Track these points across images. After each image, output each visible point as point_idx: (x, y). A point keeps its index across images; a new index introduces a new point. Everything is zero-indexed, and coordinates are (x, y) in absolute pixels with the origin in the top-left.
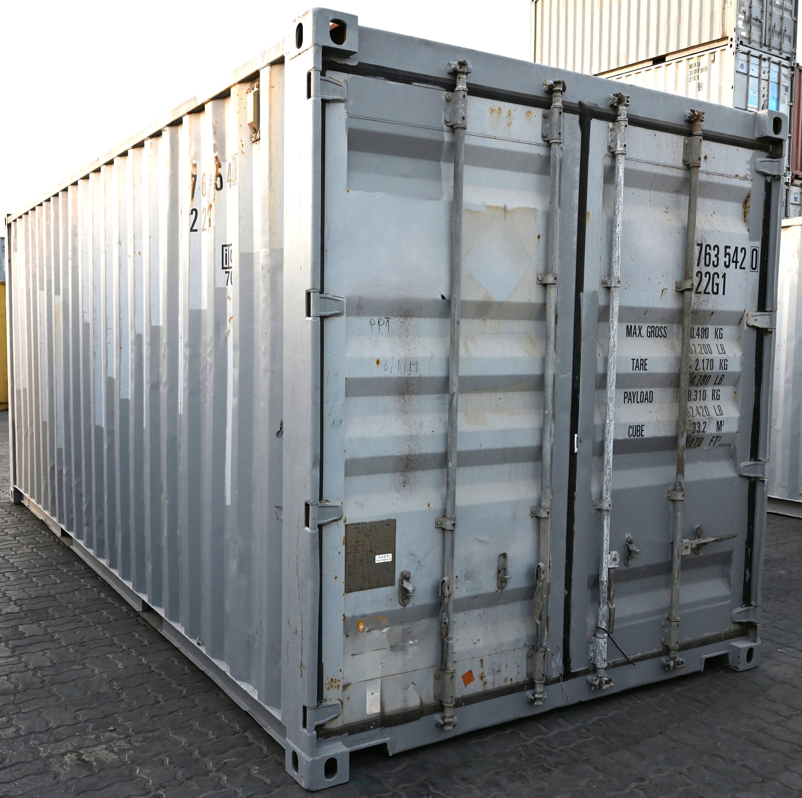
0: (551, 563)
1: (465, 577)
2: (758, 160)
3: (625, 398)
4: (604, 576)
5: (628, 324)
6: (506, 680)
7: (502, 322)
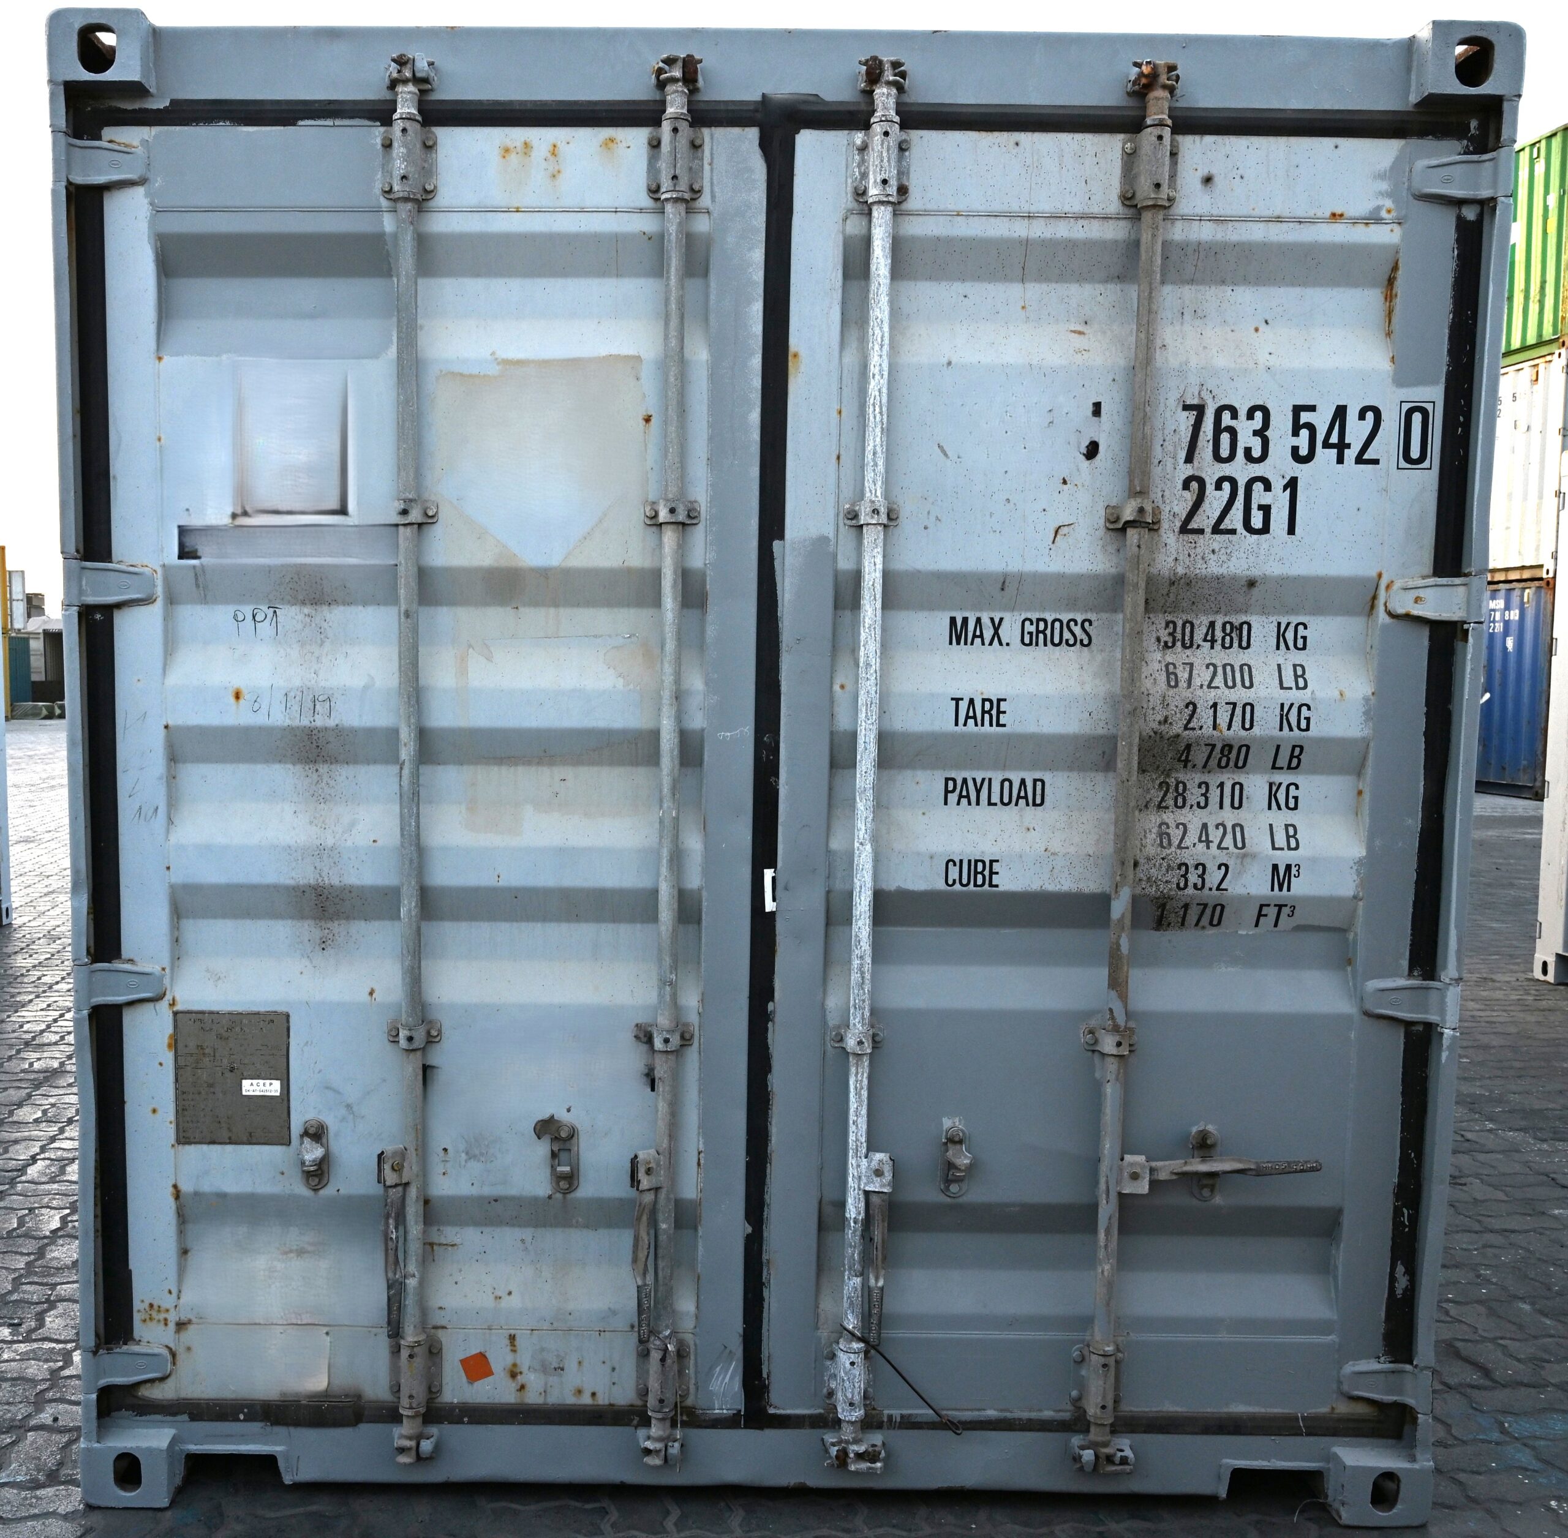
0: (702, 1155)
1: (467, 1153)
2: (1421, 164)
3: (947, 792)
4: (854, 1209)
5: (953, 614)
6: (579, 1392)
7: (565, 612)
